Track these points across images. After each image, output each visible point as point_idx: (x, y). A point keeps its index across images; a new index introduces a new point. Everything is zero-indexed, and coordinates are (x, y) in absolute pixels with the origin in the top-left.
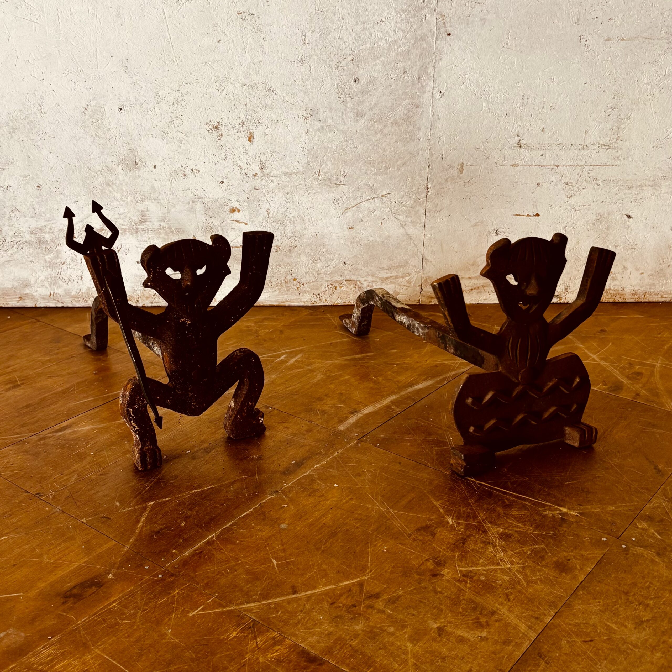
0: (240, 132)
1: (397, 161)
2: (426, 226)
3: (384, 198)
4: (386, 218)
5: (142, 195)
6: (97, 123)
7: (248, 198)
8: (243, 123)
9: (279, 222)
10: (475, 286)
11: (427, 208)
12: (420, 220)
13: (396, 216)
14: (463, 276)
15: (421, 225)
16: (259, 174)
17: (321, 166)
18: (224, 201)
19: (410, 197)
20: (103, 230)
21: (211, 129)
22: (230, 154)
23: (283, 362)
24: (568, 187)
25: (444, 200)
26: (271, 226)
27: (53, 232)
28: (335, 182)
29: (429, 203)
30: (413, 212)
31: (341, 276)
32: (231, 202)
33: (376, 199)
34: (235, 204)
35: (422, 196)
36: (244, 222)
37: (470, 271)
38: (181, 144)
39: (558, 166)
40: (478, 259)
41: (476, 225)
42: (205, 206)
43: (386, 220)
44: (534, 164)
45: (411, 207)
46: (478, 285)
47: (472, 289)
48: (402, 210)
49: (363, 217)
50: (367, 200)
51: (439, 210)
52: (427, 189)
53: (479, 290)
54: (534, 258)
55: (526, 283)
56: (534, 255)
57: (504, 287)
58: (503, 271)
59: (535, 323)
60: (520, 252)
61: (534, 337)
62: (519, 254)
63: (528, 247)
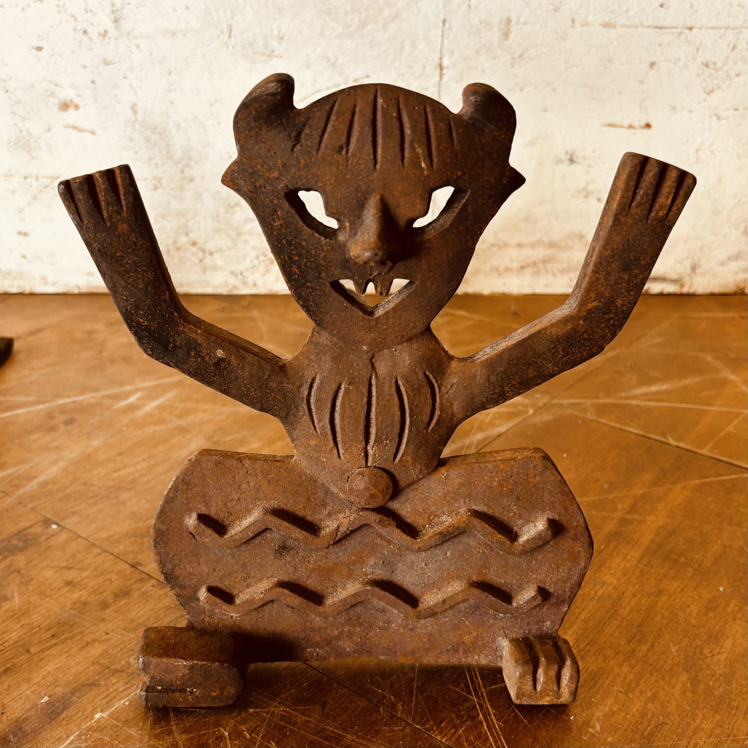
1: (382, 10)
7: (93, 82)
9: (156, 131)
14: (507, 241)
16: (112, 32)
17: (232, 18)
18: (47, 88)
23: (132, 408)
24: (707, 71)
28: (262, 51)
32: (61, 89)
34: (69, 94)
35: (431, 83)
36: (88, 129)
37: (519, 231)
39: (690, 29)
41: (532, 143)
42: (9, 98)
44: (645, 24)
46: (535, 259)
47: (523, 267)
52: (441, 70)
53: (536, 268)
54: (379, 151)
55: (350, 223)
56: (380, 140)
57: (281, 225)
58: (276, 174)
59: (400, 347)
60: (331, 124)
61: (390, 387)
62: (329, 129)
63: (361, 112)
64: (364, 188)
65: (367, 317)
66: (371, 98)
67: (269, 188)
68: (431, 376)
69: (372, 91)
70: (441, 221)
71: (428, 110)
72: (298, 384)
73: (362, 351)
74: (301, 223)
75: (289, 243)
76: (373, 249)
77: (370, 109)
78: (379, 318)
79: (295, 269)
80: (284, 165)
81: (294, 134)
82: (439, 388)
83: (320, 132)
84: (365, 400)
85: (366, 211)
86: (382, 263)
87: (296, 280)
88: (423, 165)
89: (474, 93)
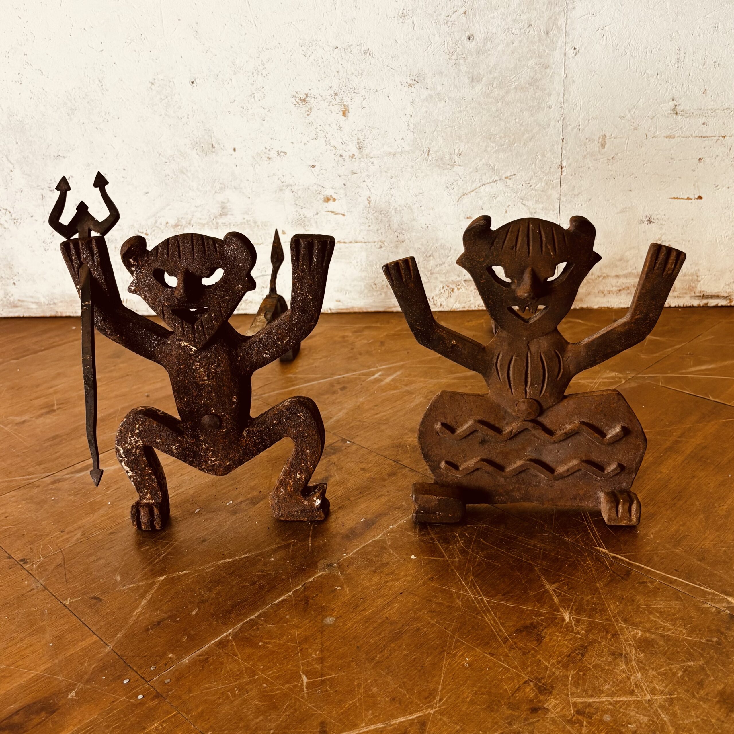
0: (333, 105)
1: (523, 134)
2: (561, 213)
3: (508, 180)
4: (512, 205)
5: (221, 184)
6: (166, 100)
7: (345, 185)
8: (336, 94)
9: (382, 213)
10: (624, 286)
11: (562, 191)
12: (554, 207)
13: (524, 203)
14: (609, 274)
15: (555, 212)
16: (357, 155)
17: (430, 143)
18: (317, 189)
19: (541, 179)
20: (178, 225)
21: (298, 103)
22: (322, 132)
23: (377, 381)
25: (582, 182)
26: (373, 217)
27: (122, 229)
28: (448, 162)
29: (564, 186)
30: (545, 197)
31: (459, 276)
32: (325, 189)
33: (498, 182)
34: (329, 192)
35: (555, 177)
36: (341, 212)
37: (616, 267)
38: (264, 122)
39: (724, 137)
40: (627, 253)
41: (623, 211)
42: (294, 196)
43: (512, 208)
44: (694, 135)
45: (542, 191)
46: (628, 285)
47: (620, 290)
48: (531, 195)
49: (484, 203)
50: (488, 183)
51: (577, 193)
52: (561, 168)
53: (629, 291)
54: (531, 248)
55: (517, 280)
56: (531, 244)
57: (484, 282)
58: (482, 259)
59: (542, 338)
60: (508, 236)
61: (538, 357)
62: (507, 239)
63: (522, 231)
64: (524, 264)
65: (526, 324)
66: (527, 224)
67: (479, 266)
68: (558, 352)
69: (527, 221)
70: (561, 278)
71: (554, 229)
72: (491, 357)
73: (523, 340)
74: (494, 281)
75: (488, 290)
76: (529, 292)
77: (526, 230)
78: (531, 324)
79: (490, 302)
80: (486, 255)
81: (491, 241)
82: (562, 358)
83: (503, 240)
84: (525, 364)
85: (525, 275)
86: (533, 298)
87: (491, 307)
88: (551, 253)
89: (575, 221)
